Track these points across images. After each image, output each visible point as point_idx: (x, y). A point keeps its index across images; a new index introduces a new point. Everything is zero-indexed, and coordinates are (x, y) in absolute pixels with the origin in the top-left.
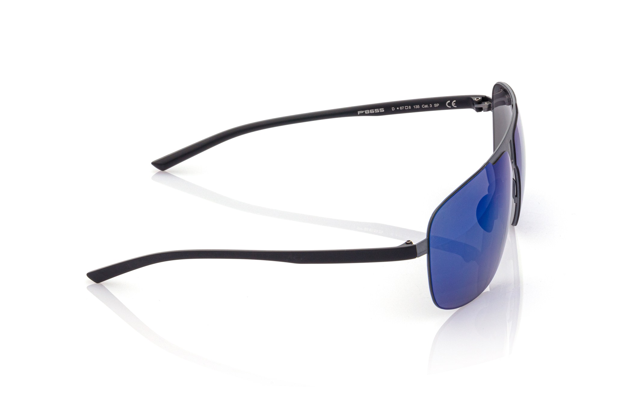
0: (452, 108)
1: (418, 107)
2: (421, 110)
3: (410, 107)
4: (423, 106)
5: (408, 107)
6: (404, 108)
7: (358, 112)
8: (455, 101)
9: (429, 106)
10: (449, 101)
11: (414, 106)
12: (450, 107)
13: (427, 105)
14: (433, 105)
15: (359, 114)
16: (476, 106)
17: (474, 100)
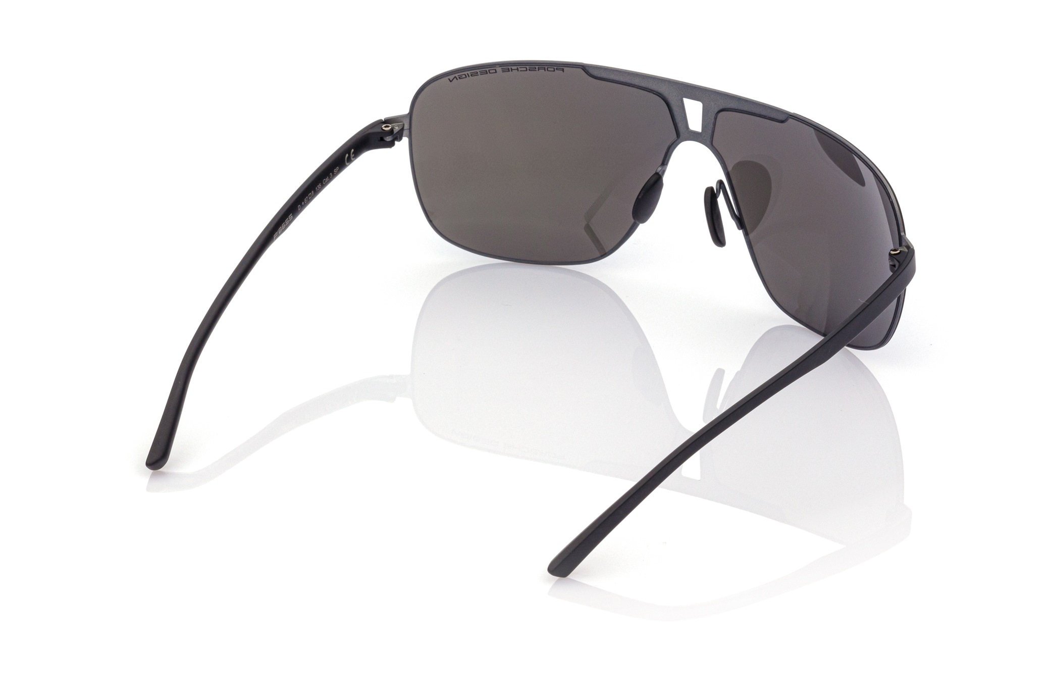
1: (319, 186)
6: (308, 198)
8: (353, 150)
9: (329, 174)
10: (347, 155)
11: (315, 187)
13: (328, 177)
14: (333, 173)
16: (388, 139)
17: (381, 131)
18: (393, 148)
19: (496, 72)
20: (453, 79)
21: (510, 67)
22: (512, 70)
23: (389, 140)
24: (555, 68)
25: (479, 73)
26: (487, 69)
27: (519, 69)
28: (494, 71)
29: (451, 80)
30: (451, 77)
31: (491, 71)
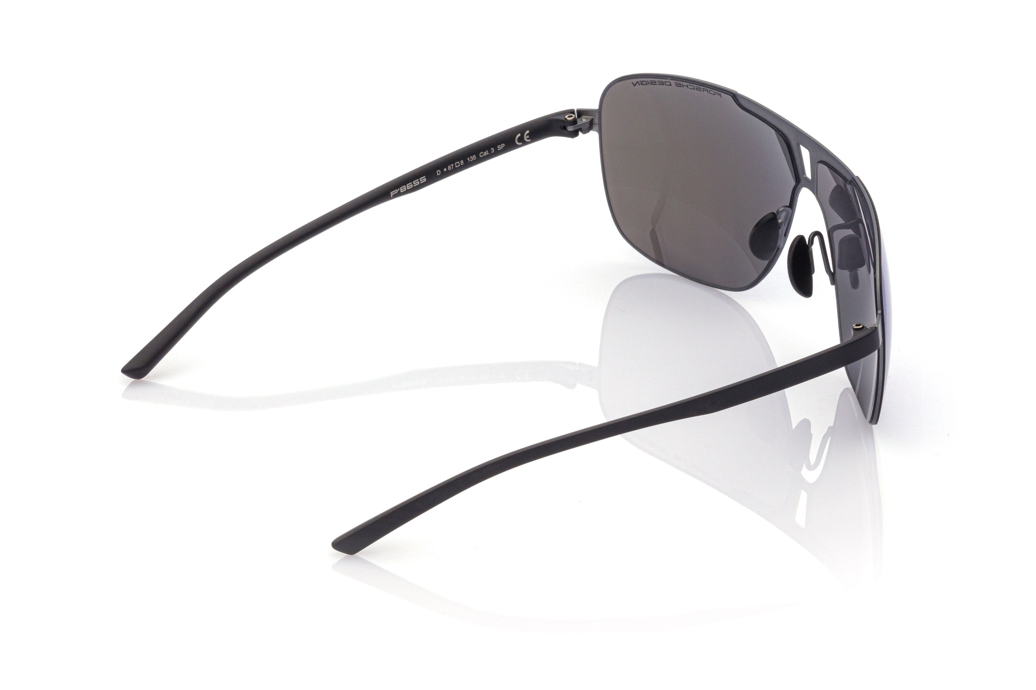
0: (525, 143)
1: (474, 158)
2: (479, 160)
3: (462, 162)
4: (482, 155)
5: (460, 163)
6: (454, 166)
7: (391, 193)
8: (528, 132)
9: (490, 151)
10: (519, 135)
11: (468, 159)
12: (521, 144)
13: (487, 151)
14: (496, 148)
15: (393, 195)
16: (570, 129)
17: (564, 119)
18: (575, 139)
19: (671, 85)
20: (636, 84)
21: (681, 83)
22: (683, 86)
23: (572, 130)
24: (715, 91)
25: (657, 83)
26: (664, 80)
27: (689, 87)
28: (669, 84)
29: (634, 84)
30: (635, 81)
31: (667, 83)
